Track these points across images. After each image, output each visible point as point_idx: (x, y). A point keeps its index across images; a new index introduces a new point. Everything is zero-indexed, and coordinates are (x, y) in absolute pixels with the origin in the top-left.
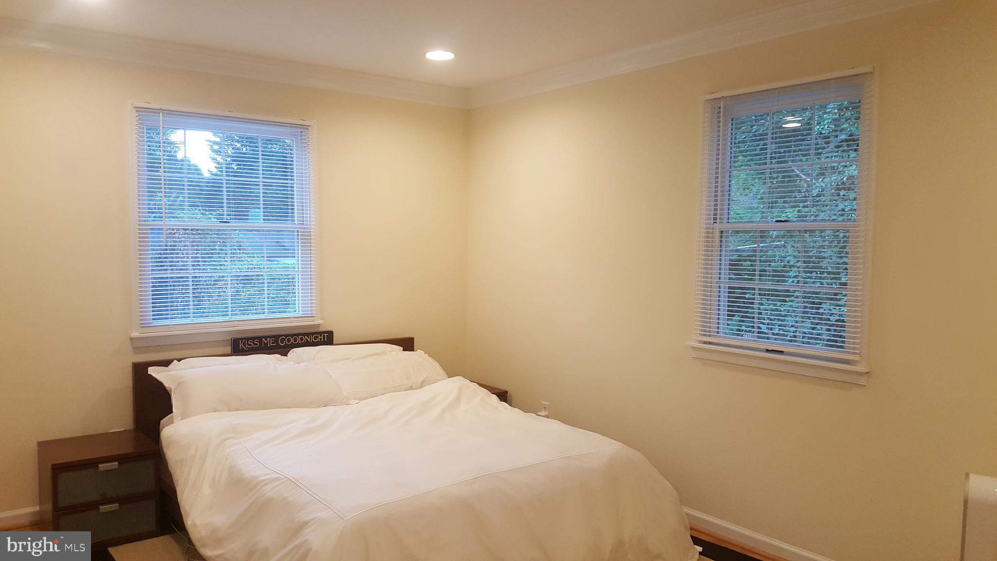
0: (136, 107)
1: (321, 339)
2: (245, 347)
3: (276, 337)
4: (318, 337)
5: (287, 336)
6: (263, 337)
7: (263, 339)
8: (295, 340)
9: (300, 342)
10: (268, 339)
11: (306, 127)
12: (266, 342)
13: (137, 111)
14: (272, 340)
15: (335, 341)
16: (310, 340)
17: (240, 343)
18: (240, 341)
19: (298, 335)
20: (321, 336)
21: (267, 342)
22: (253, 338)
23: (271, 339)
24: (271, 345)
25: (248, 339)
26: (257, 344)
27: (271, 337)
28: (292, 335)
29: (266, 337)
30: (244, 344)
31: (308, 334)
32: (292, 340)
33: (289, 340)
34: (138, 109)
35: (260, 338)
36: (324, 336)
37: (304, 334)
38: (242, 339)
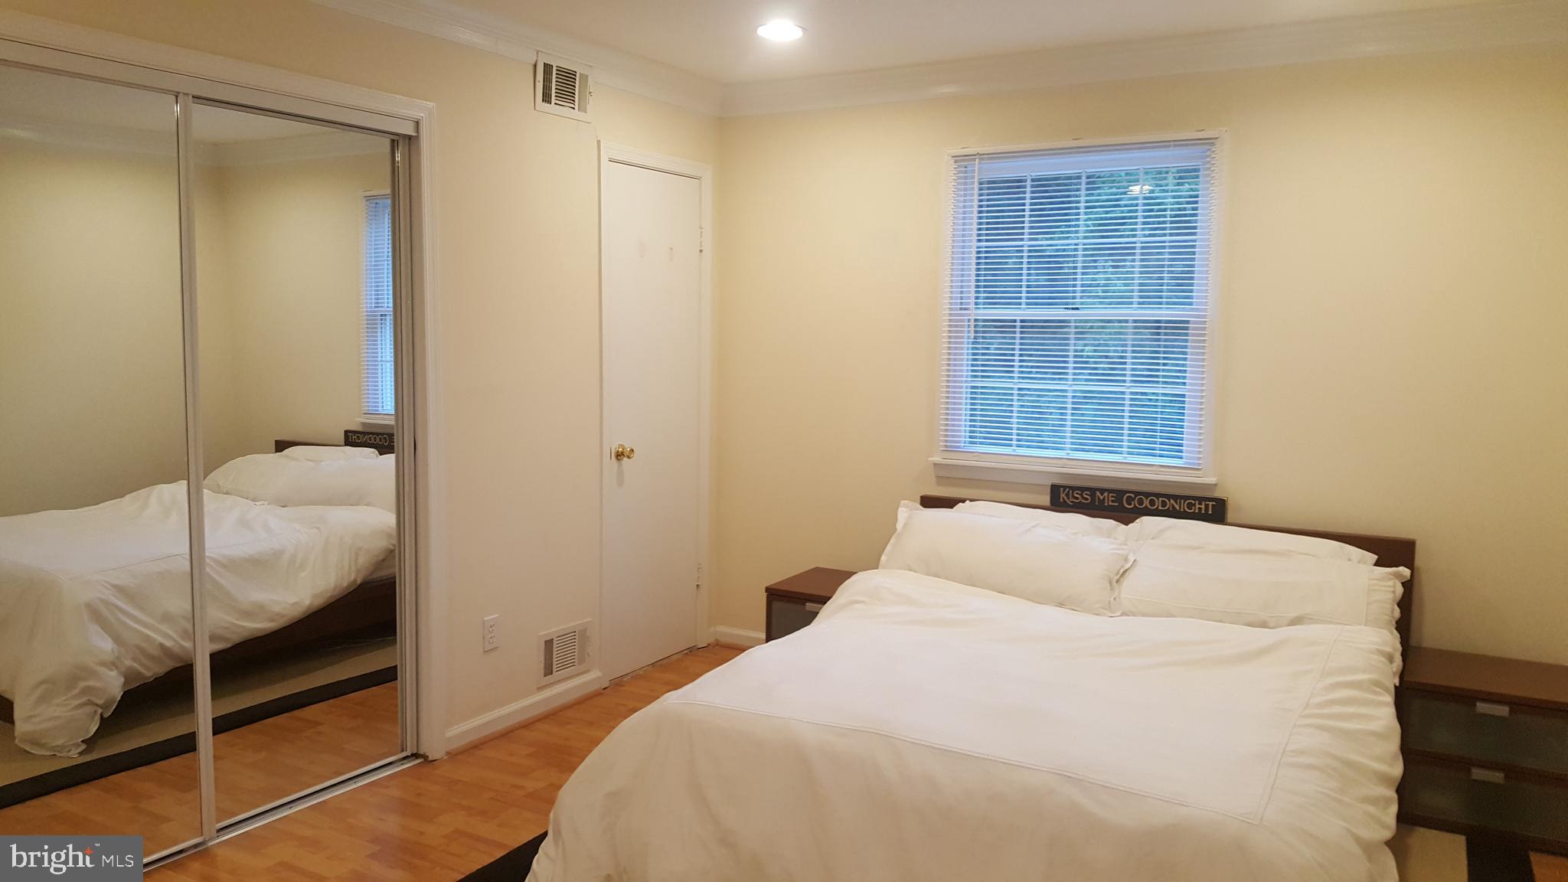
0: (955, 157)
1: (1200, 509)
2: (1068, 498)
3: (1119, 494)
4: (1194, 505)
5: (1137, 493)
6: (1098, 489)
7: (1098, 493)
8: (1152, 503)
9: (1160, 508)
10: (1106, 494)
11: (1210, 142)
12: (1102, 498)
13: (956, 162)
14: (1112, 497)
15: (1230, 516)
16: (1180, 508)
17: (1062, 492)
18: (1062, 489)
19: (1158, 495)
20: (1200, 504)
21: (1104, 499)
22: (1082, 489)
23: (1111, 495)
24: (1111, 504)
25: (1073, 488)
26: (1087, 499)
27: (1110, 491)
28: (1147, 495)
29: (1102, 491)
30: (1067, 495)
31: (1176, 498)
32: (1146, 502)
33: (1141, 502)
34: (957, 159)
35: (1092, 491)
36: (1207, 506)
37: (1169, 497)
38: (1065, 487)
